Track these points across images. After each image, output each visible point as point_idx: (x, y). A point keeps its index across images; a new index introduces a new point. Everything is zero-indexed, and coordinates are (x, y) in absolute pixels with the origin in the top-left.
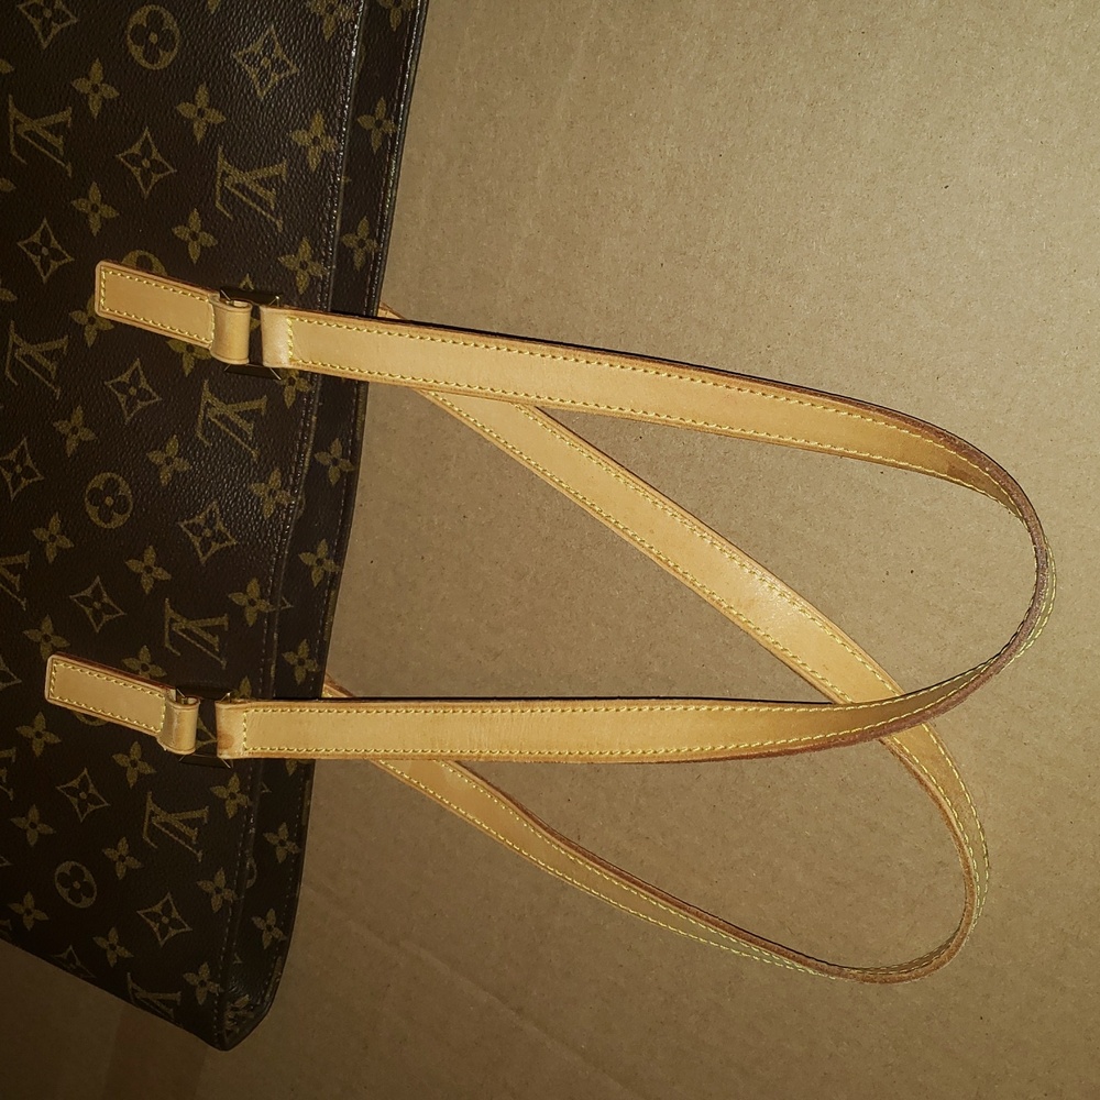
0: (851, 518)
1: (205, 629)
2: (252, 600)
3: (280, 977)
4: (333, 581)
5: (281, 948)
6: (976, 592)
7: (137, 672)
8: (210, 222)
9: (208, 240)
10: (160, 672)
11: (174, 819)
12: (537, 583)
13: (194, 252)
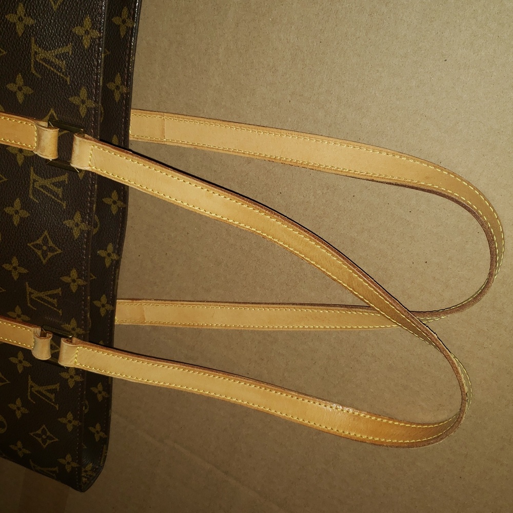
0: (394, 235)
1: (50, 296)
2: (73, 280)
3: (106, 453)
4: (117, 264)
5: (105, 441)
6: (460, 272)
7: (15, 318)
8: (29, 80)
9: (28, 90)
10: (27, 318)
11: (42, 389)
12: (228, 267)
13: (20, 97)
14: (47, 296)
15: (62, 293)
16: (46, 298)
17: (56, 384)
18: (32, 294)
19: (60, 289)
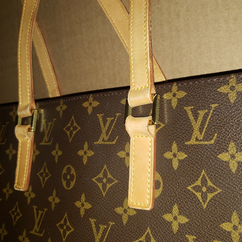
2: (90, 104)
14: (105, 126)
15: (102, 113)
16: (107, 127)
17: (186, 110)
18: (103, 139)
19: (98, 115)
